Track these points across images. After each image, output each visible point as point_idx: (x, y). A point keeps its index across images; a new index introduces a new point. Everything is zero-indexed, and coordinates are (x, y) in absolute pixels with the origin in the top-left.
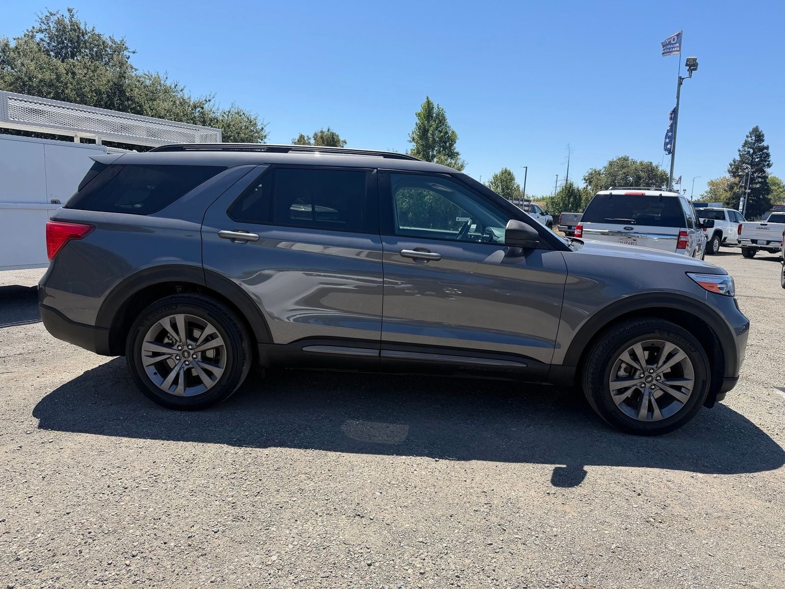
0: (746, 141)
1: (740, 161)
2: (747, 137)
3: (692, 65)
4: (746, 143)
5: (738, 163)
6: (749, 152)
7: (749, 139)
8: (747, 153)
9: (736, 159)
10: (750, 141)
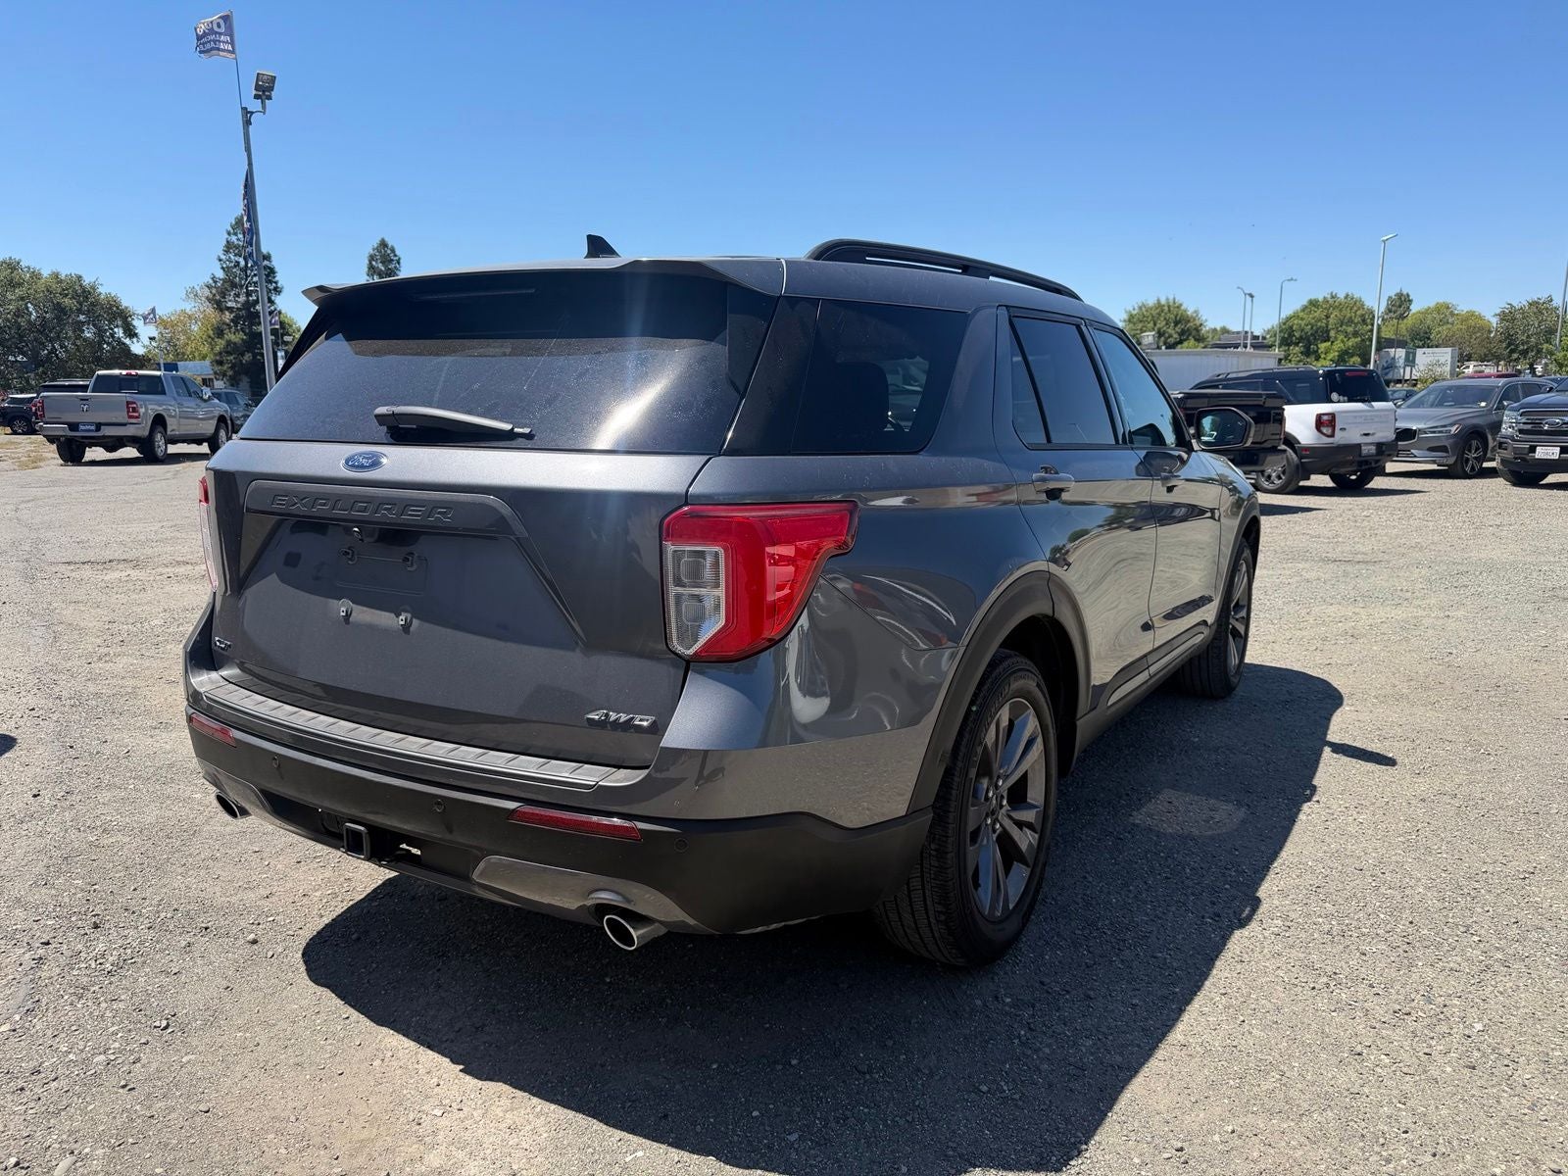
0: (228, 242)
1: (224, 281)
2: (229, 234)
3: (264, 89)
4: (229, 247)
5: (222, 285)
6: (238, 263)
7: (234, 238)
8: (235, 266)
9: (217, 276)
10: (236, 242)
